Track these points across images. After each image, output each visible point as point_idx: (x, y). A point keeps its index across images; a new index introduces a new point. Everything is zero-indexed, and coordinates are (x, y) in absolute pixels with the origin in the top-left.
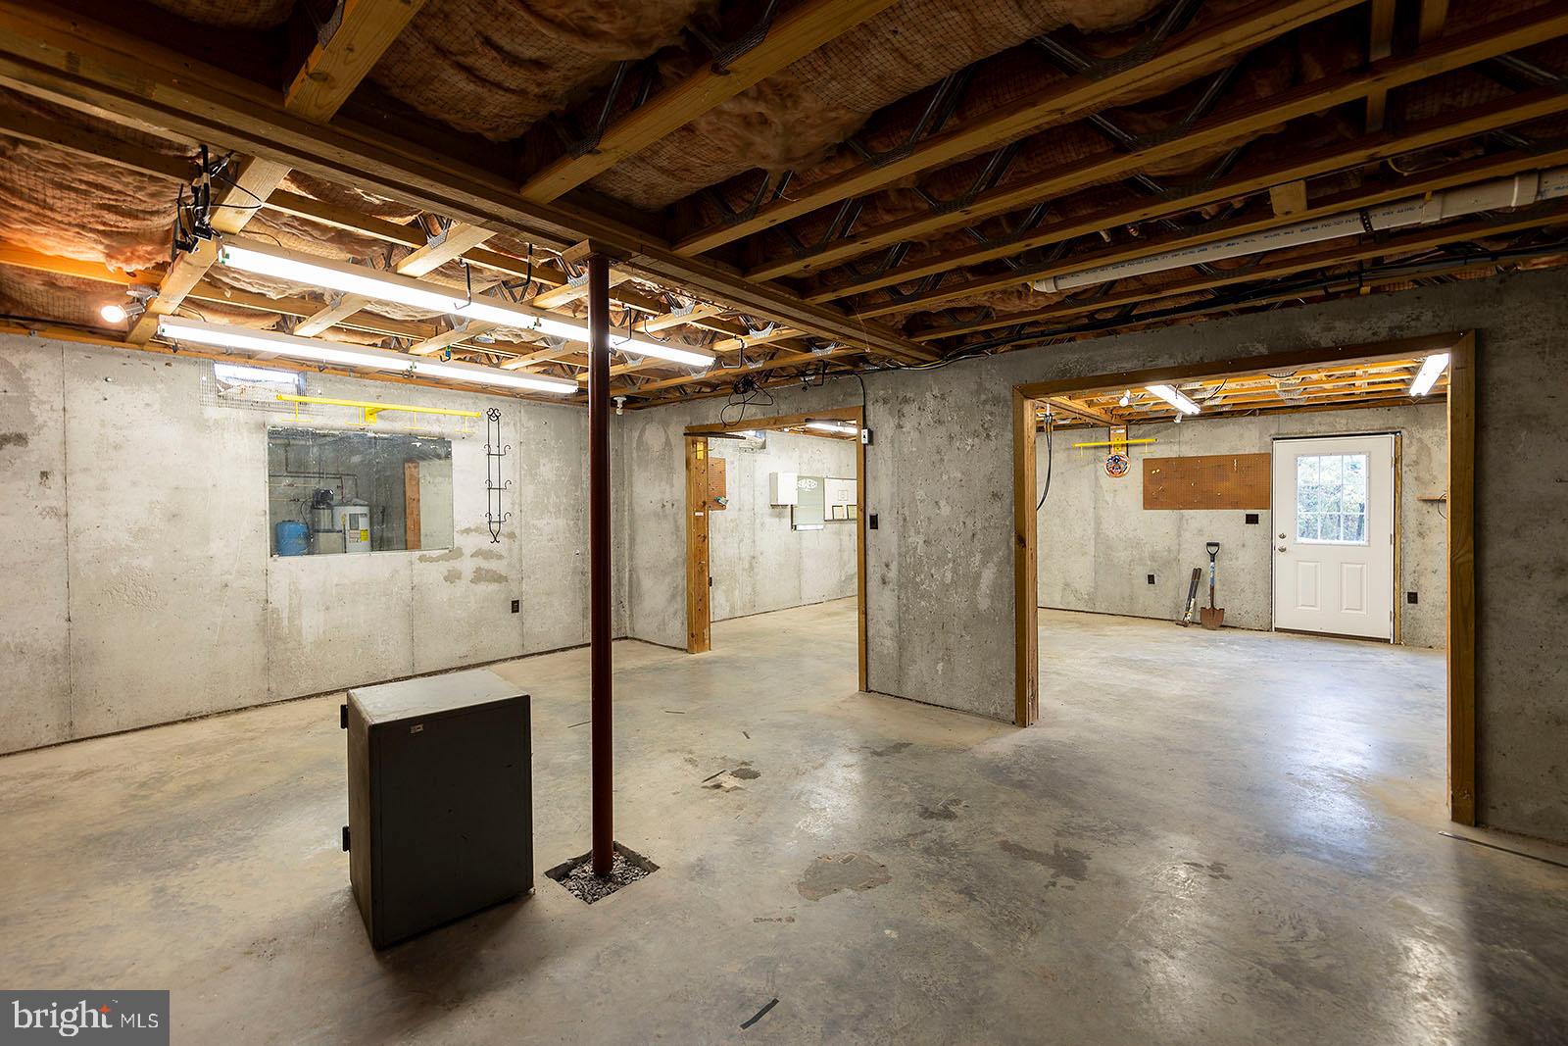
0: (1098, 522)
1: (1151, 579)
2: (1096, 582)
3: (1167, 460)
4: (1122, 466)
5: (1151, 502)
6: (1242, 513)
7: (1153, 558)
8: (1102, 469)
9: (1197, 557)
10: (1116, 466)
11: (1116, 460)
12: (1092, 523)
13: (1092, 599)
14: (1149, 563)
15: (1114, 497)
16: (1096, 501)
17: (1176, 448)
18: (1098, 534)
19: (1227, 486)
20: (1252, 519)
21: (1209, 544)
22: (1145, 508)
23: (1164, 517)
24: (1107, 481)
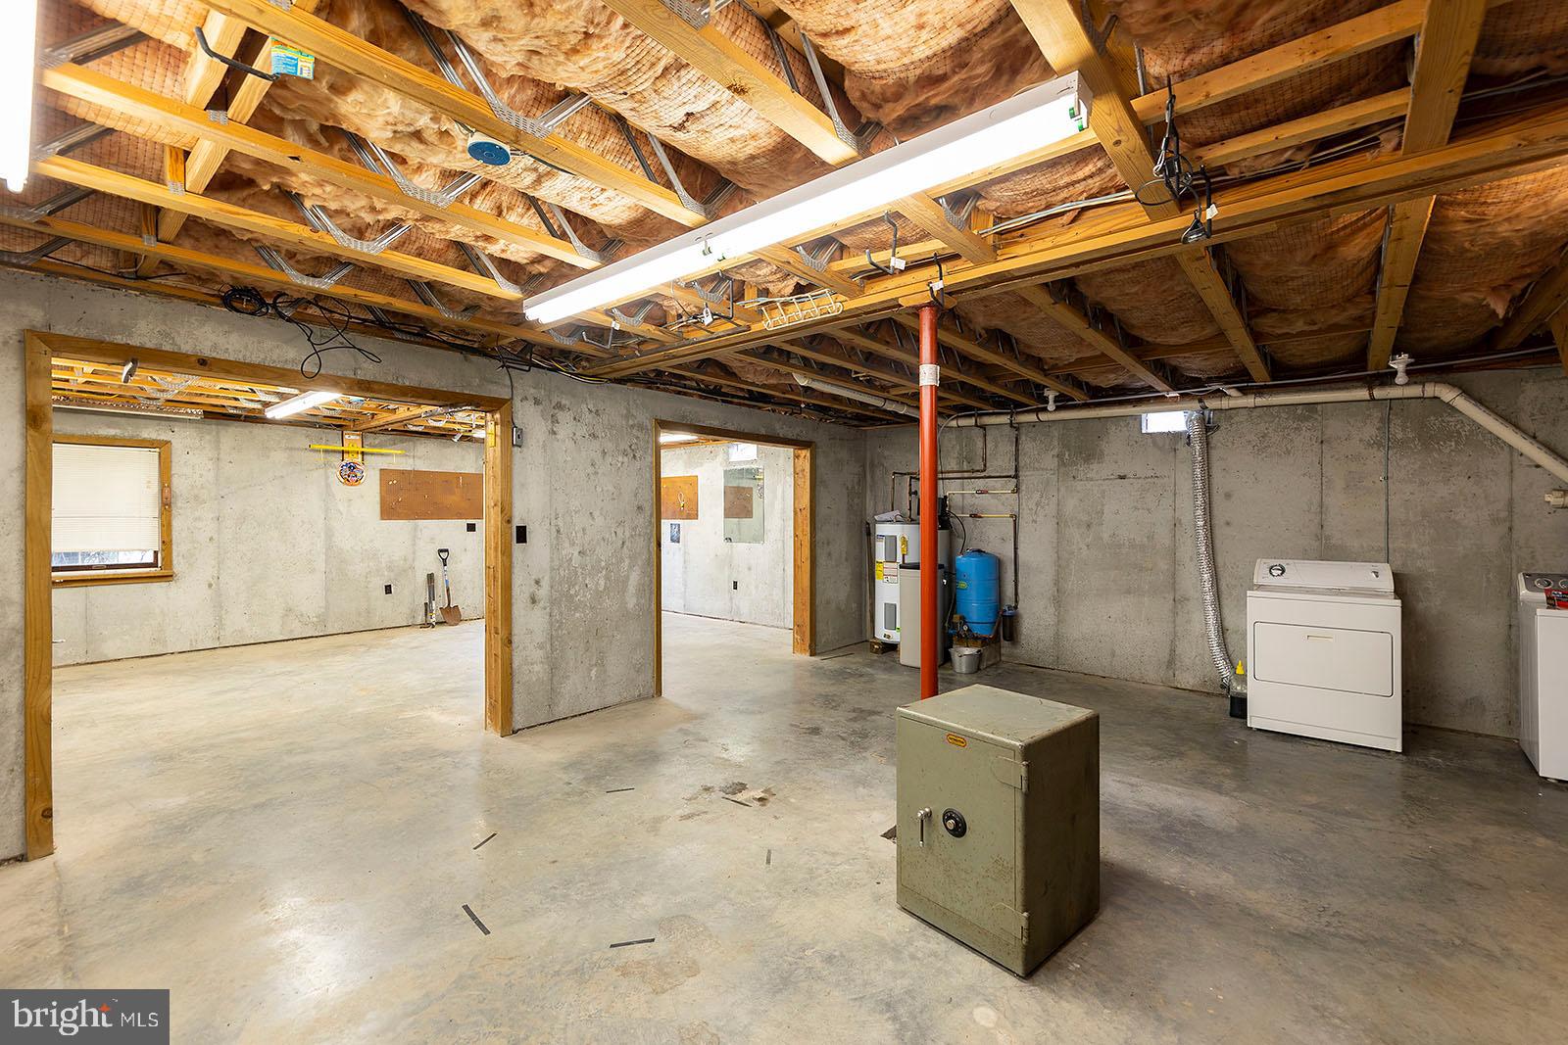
0: (329, 534)
1: (388, 590)
2: (327, 602)
3: (403, 472)
4: (359, 474)
5: (389, 511)
6: (464, 523)
7: (390, 569)
8: (334, 475)
9: (429, 563)
10: (351, 475)
11: (352, 467)
12: (323, 535)
13: (322, 619)
14: (386, 573)
15: (349, 506)
16: (327, 510)
17: (411, 461)
18: (329, 548)
19: (453, 499)
20: (471, 528)
21: (441, 551)
22: (382, 519)
23: (400, 528)
24: (340, 489)
